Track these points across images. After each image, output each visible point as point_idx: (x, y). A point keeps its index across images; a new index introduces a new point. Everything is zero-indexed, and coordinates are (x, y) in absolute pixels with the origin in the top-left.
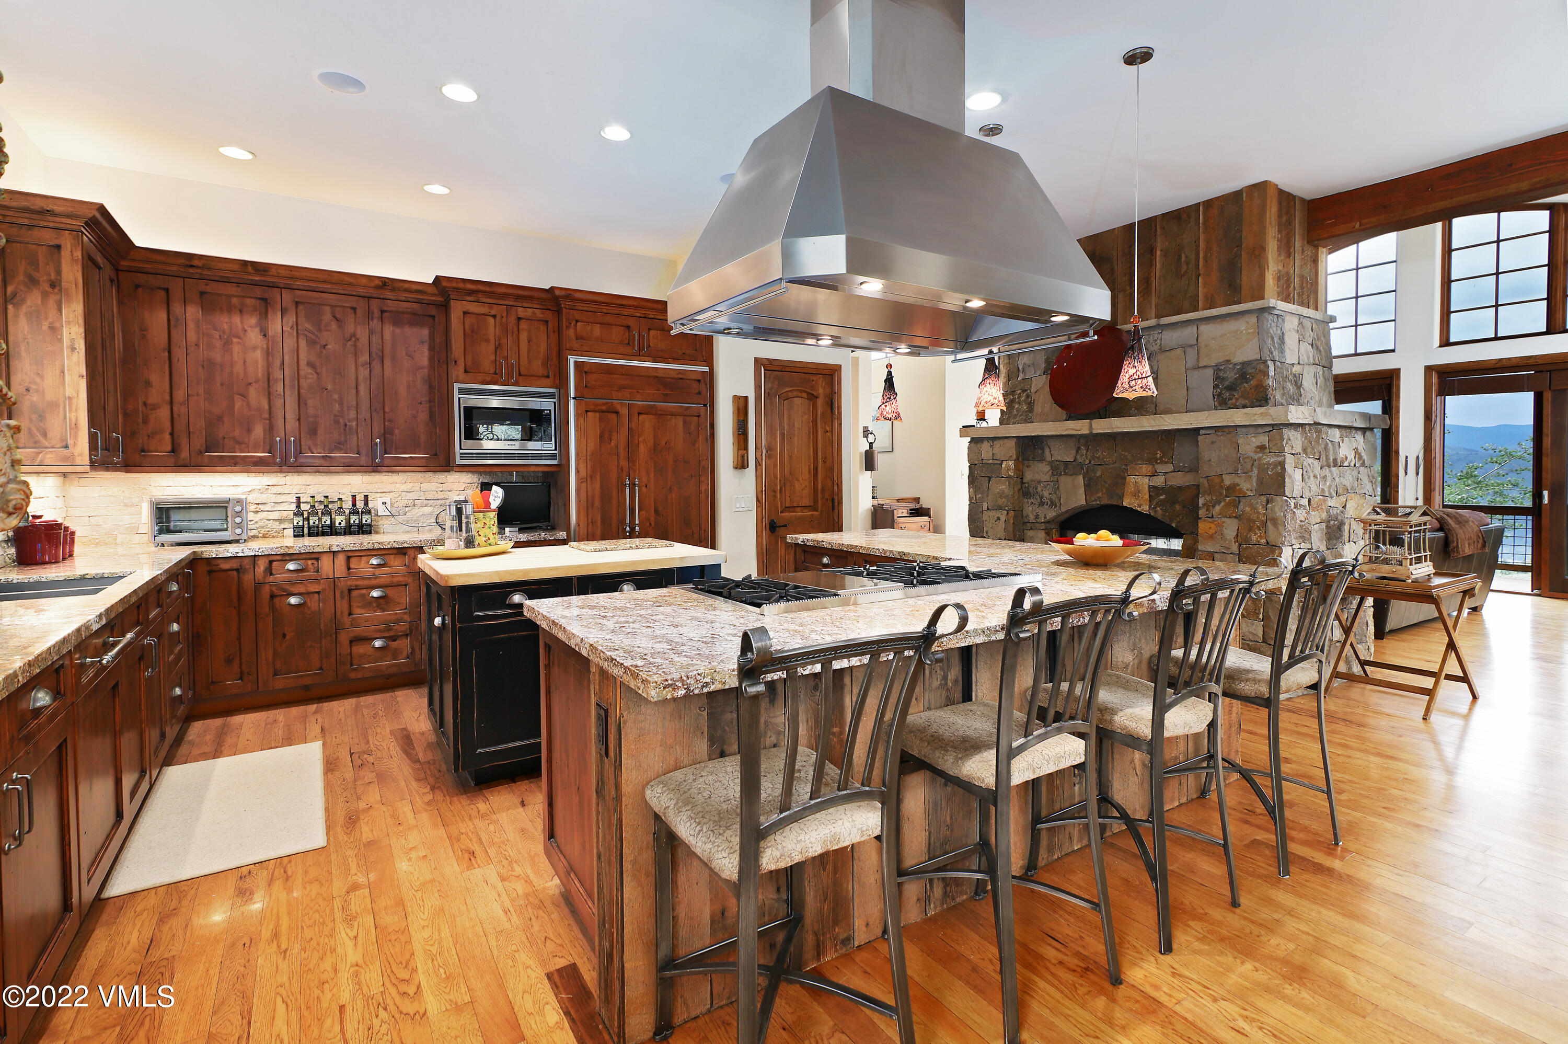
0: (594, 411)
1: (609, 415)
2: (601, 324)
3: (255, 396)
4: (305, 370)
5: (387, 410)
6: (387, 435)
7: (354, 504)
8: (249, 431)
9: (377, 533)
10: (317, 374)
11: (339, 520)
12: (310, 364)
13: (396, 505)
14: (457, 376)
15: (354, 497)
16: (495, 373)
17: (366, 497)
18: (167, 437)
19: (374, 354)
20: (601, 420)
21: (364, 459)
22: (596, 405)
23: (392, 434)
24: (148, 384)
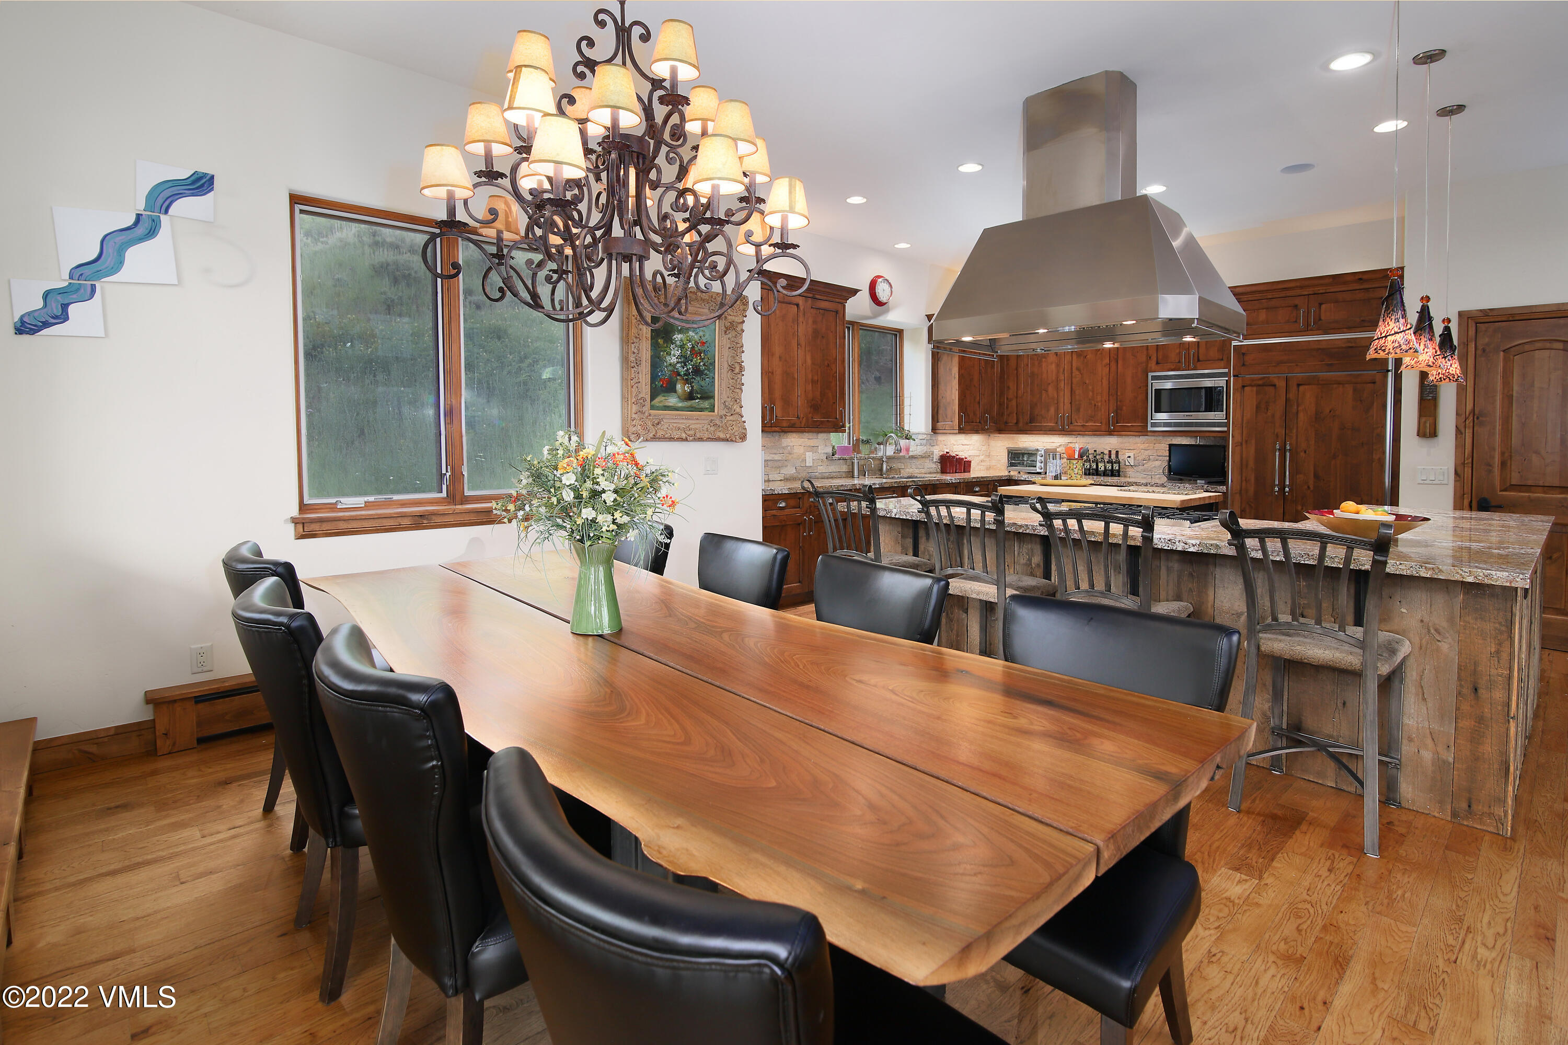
0: (1251, 385)
1: (1267, 388)
2: (1267, 308)
3: (1051, 390)
4: (1076, 372)
5: (1119, 394)
6: (1119, 411)
7: (1110, 457)
8: (1048, 410)
9: (1125, 477)
10: (1082, 374)
11: (1101, 467)
12: (1078, 369)
13: (1137, 458)
14: (1151, 367)
15: (1110, 452)
16: (1179, 362)
17: (1117, 452)
18: (1015, 415)
19: (1112, 358)
20: (1258, 393)
21: (1103, 428)
22: (1253, 380)
23: (1121, 410)
24: (1008, 387)
